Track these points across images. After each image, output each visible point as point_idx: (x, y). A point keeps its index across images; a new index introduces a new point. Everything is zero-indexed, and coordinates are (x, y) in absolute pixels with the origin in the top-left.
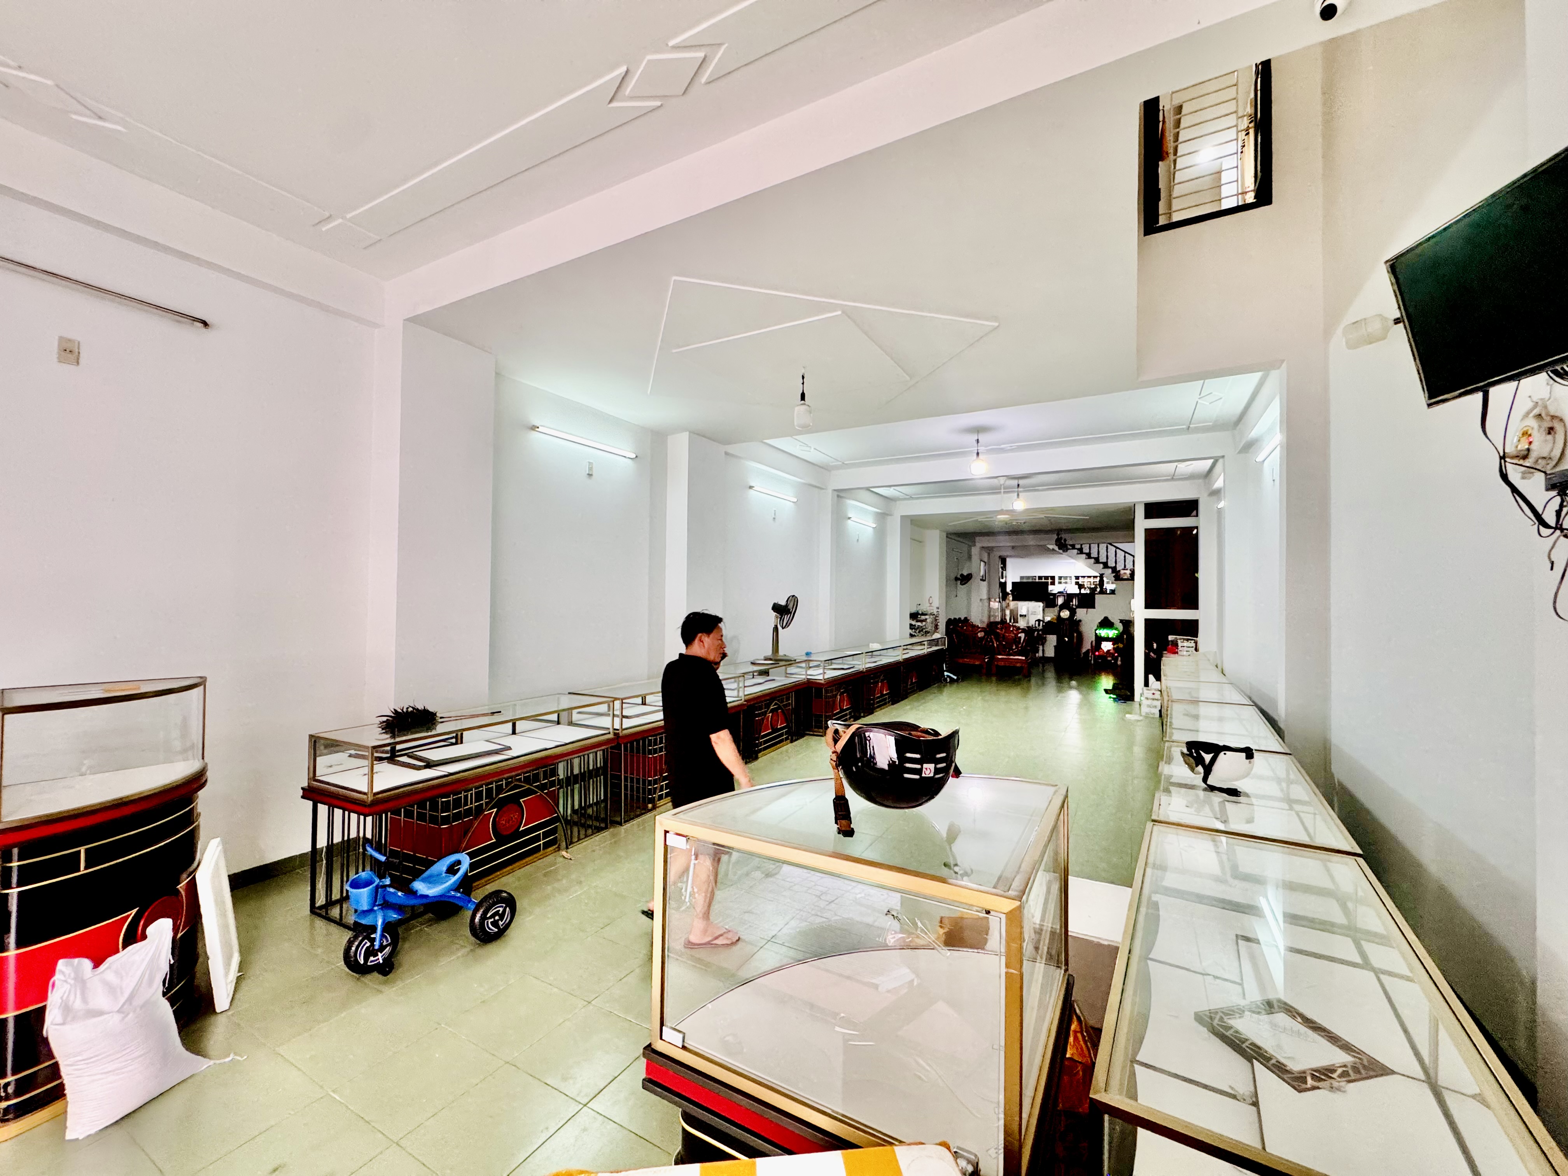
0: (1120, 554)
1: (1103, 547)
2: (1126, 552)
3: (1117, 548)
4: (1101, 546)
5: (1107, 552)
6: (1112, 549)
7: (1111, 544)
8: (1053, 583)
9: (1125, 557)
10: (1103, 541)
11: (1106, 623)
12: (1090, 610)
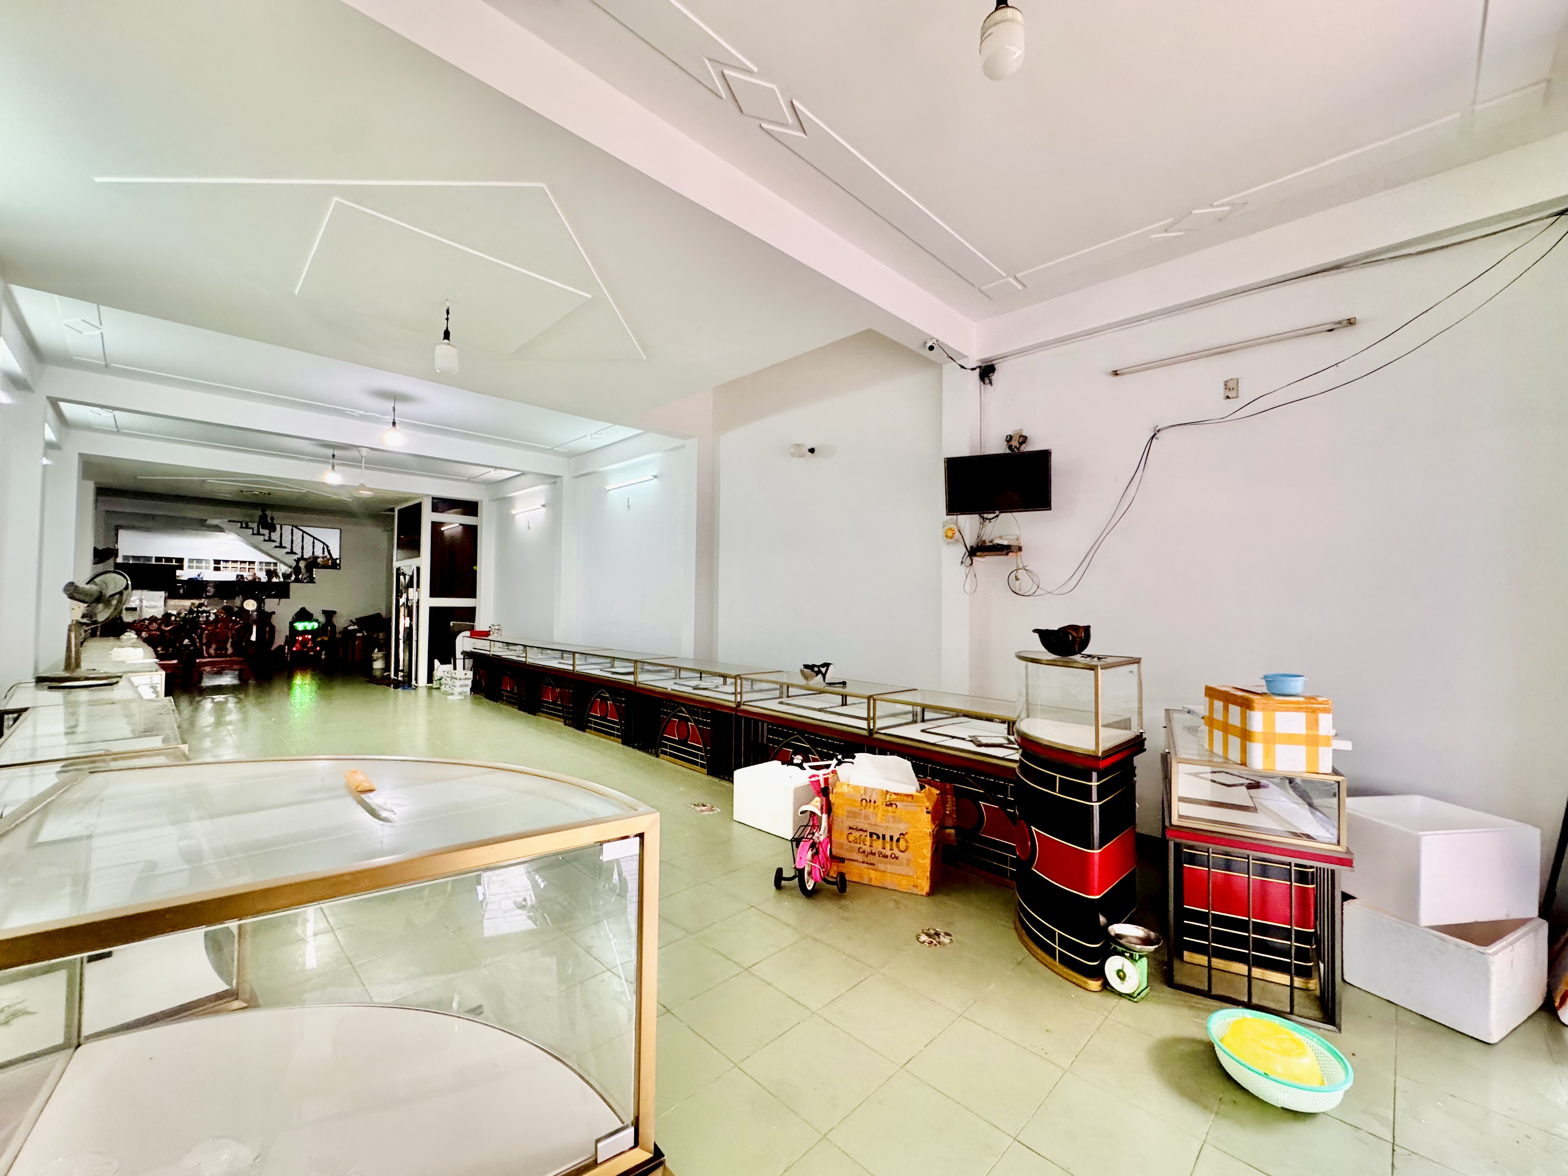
0: (308, 540)
1: (287, 529)
2: (314, 538)
3: (304, 532)
4: (284, 527)
5: (292, 536)
6: (298, 534)
7: (296, 527)
8: (181, 568)
9: (314, 543)
10: (290, 521)
11: (304, 615)
12: (283, 600)
